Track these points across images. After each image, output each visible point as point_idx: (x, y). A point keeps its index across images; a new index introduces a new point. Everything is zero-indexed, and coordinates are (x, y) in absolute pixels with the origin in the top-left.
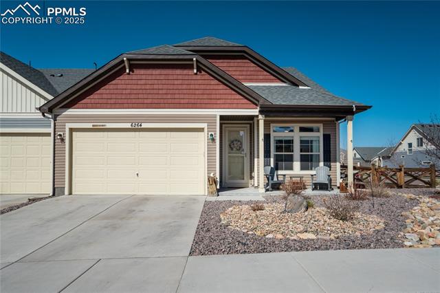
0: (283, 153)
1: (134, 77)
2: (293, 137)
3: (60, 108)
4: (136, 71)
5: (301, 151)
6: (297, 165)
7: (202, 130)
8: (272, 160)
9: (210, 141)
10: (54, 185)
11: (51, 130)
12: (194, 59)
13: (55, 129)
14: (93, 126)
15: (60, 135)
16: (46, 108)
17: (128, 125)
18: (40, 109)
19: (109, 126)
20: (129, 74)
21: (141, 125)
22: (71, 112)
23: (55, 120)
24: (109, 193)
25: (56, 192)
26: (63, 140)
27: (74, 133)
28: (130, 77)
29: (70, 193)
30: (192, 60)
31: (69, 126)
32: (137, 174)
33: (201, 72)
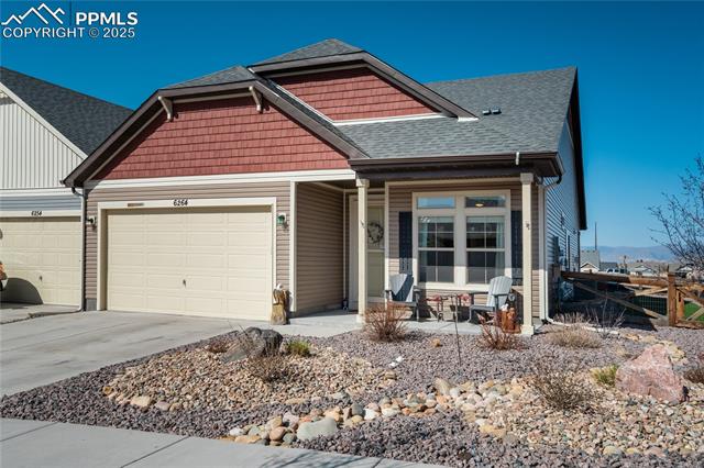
0: (436, 249)
1: (180, 125)
2: (452, 217)
3: (93, 179)
4: (182, 116)
5: (469, 246)
6: (460, 272)
7: (267, 209)
8: (415, 262)
9: (281, 227)
10: (84, 294)
11: (80, 212)
12: (251, 88)
13: (86, 210)
14: (129, 205)
15: (91, 220)
16: (71, 180)
17: (170, 204)
18: (64, 182)
19: (148, 204)
20: (172, 121)
21: (186, 203)
22: (104, 184)
23: (86, 198)
24: (150, 310)
25: (86, 304)
26: (94, 227)
27: (109, 217)
28: (173, 126)
29: (104, 308)
30: (247, 90)
31: (102, 205)
32: (184, 282)
33: (268, 109)
